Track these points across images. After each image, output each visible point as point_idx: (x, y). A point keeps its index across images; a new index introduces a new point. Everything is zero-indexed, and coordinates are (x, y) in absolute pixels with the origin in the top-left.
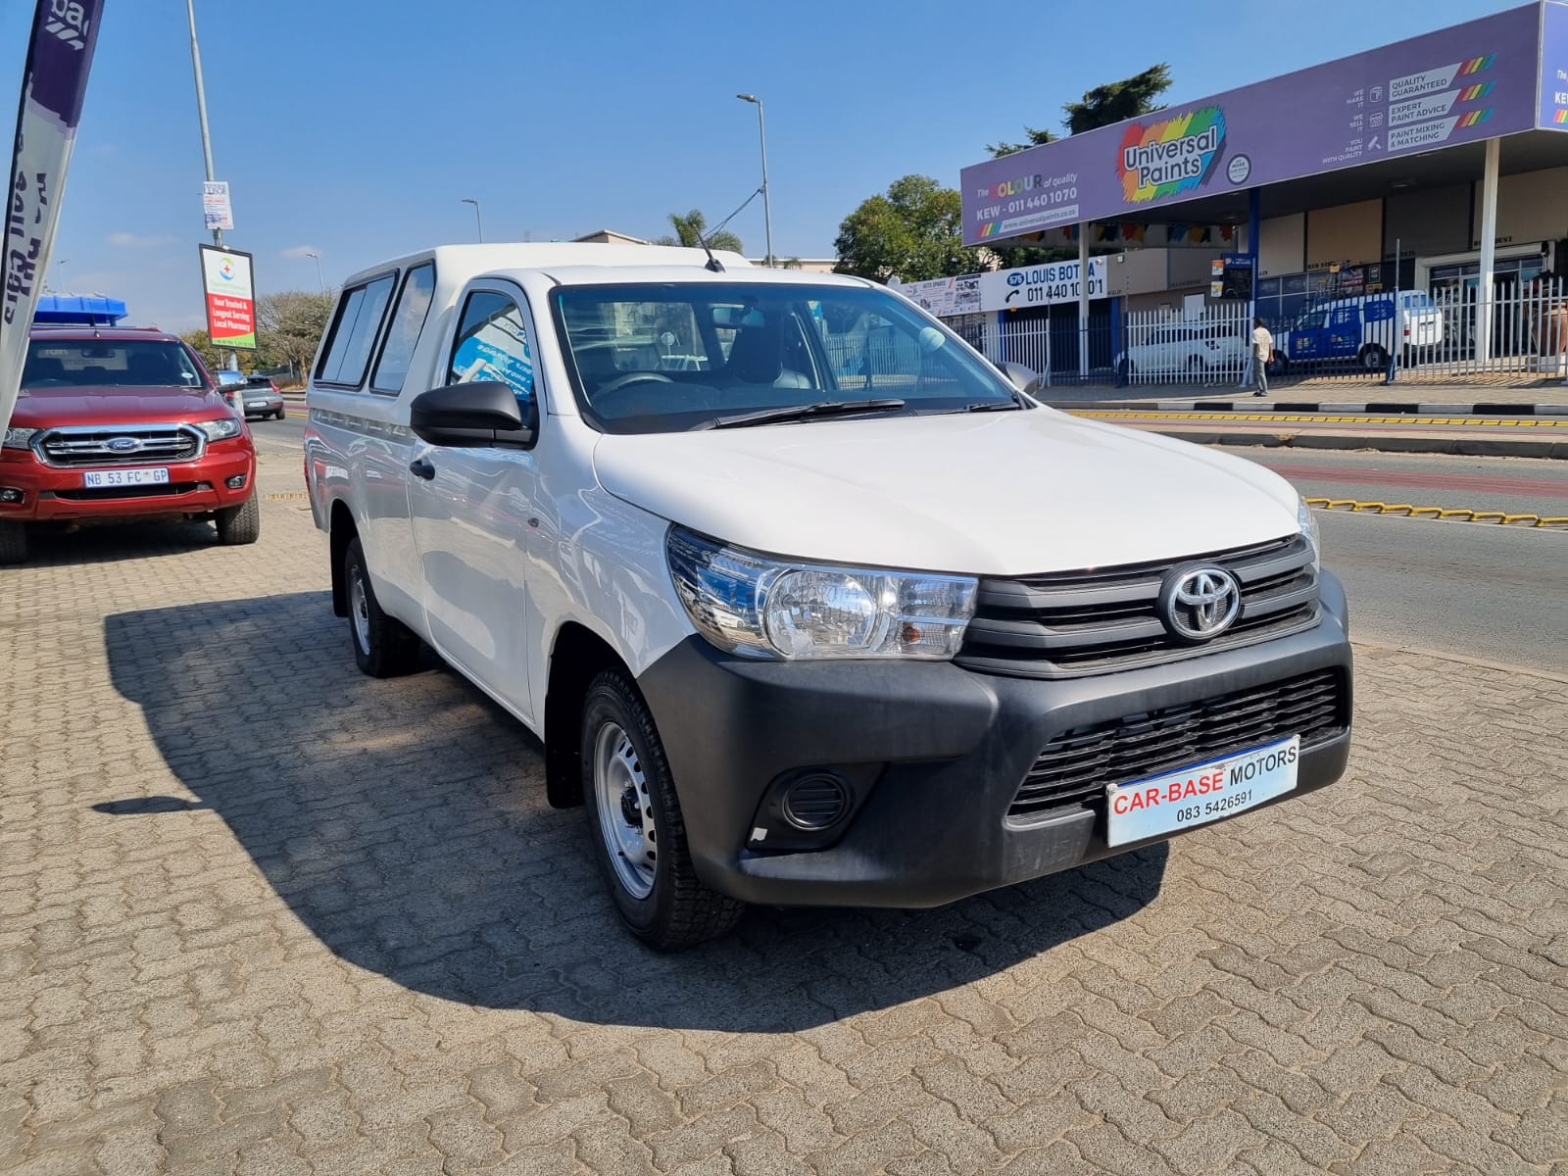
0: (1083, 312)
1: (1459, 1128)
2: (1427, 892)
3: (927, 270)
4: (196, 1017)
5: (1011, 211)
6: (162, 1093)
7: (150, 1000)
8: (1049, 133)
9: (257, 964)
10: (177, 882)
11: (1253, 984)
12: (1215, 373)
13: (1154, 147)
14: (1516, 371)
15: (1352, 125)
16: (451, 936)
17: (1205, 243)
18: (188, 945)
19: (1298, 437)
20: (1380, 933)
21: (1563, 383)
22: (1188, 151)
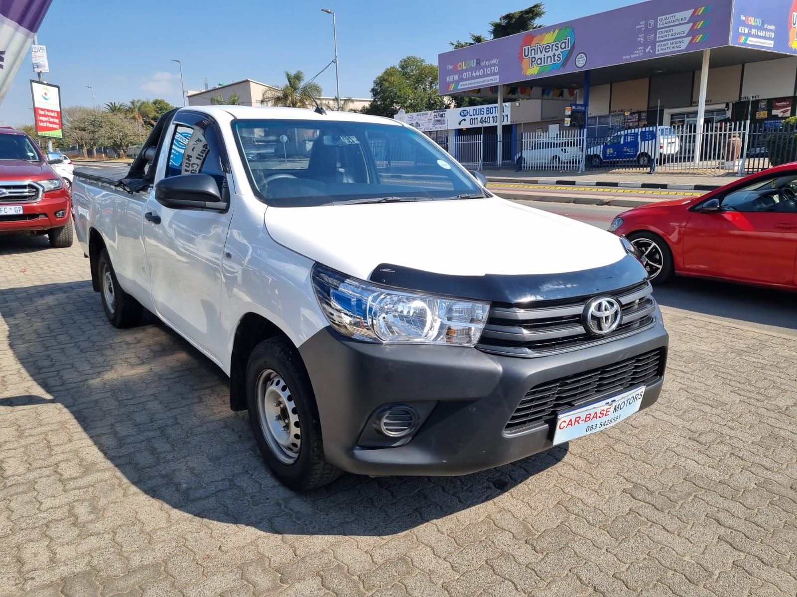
0: (500, 132)
1: (779, 591)
2: (732, 454)
3: (419, 107)
4: (78, 532)
5: (464, 77)
6: (64, 580)
7: (49, 522)
8: (482, 37)
9: (109, 499)
10: (56, 449)
11: (655, 508)
12: (566, 165)
13: (538, 47)
14: (714, 168)
15: (639, 39)
16: (217, 481)
17: (561, 98)
18: (67, 487)
19: (612, 201)
20: (714, 478)
21: (737, 175)
22: (555, 50)
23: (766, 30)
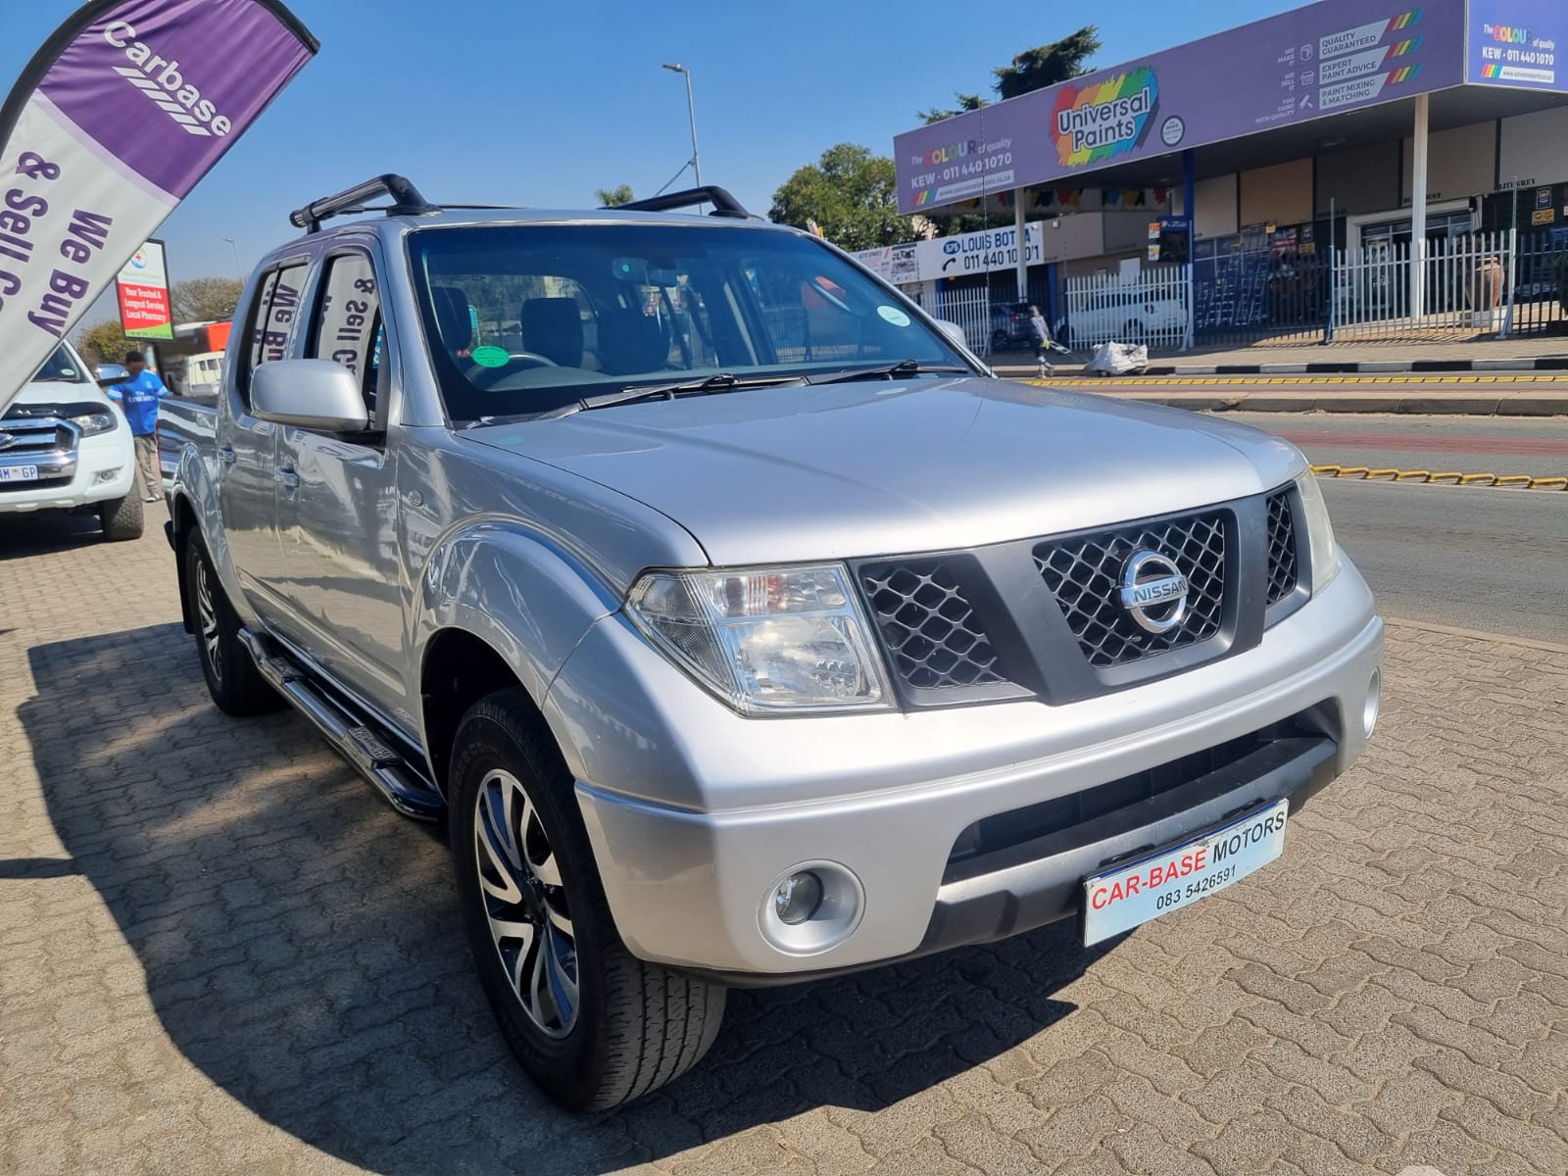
0: (1022, 279)
1: (1530, 1169)
2: (1452, 891)
3: (863, 240)
4: (129, 1101)
5: (946, 178)
7: (75, 1084)
8: (980, 98)
10: (103, 939)
11: (1287, 1008)
12: (1161, 336)
13: (1088, 110)
14: (1451, 327)
15: (1284, 84)
16: (409, 990)
17: (1140, 206)
18: (118, 1014)
19: (1246, 401)
20: (1411, 941)
21: (1497, 337)
22: (1121, 114)
23: (1537, 50)
